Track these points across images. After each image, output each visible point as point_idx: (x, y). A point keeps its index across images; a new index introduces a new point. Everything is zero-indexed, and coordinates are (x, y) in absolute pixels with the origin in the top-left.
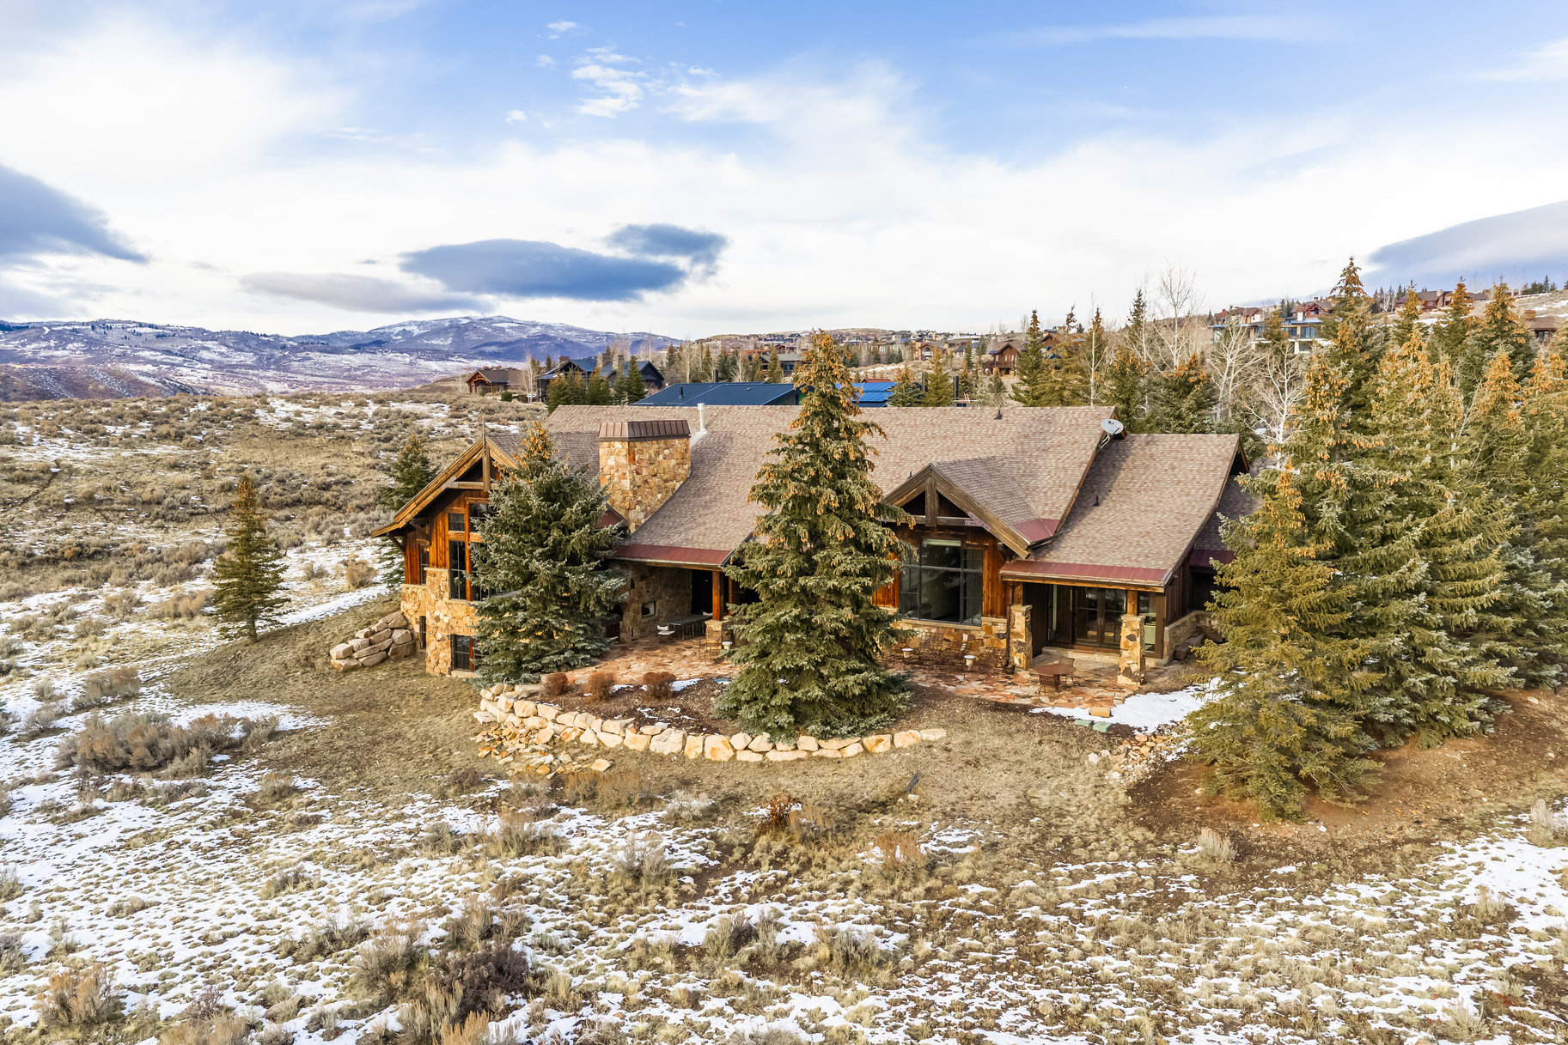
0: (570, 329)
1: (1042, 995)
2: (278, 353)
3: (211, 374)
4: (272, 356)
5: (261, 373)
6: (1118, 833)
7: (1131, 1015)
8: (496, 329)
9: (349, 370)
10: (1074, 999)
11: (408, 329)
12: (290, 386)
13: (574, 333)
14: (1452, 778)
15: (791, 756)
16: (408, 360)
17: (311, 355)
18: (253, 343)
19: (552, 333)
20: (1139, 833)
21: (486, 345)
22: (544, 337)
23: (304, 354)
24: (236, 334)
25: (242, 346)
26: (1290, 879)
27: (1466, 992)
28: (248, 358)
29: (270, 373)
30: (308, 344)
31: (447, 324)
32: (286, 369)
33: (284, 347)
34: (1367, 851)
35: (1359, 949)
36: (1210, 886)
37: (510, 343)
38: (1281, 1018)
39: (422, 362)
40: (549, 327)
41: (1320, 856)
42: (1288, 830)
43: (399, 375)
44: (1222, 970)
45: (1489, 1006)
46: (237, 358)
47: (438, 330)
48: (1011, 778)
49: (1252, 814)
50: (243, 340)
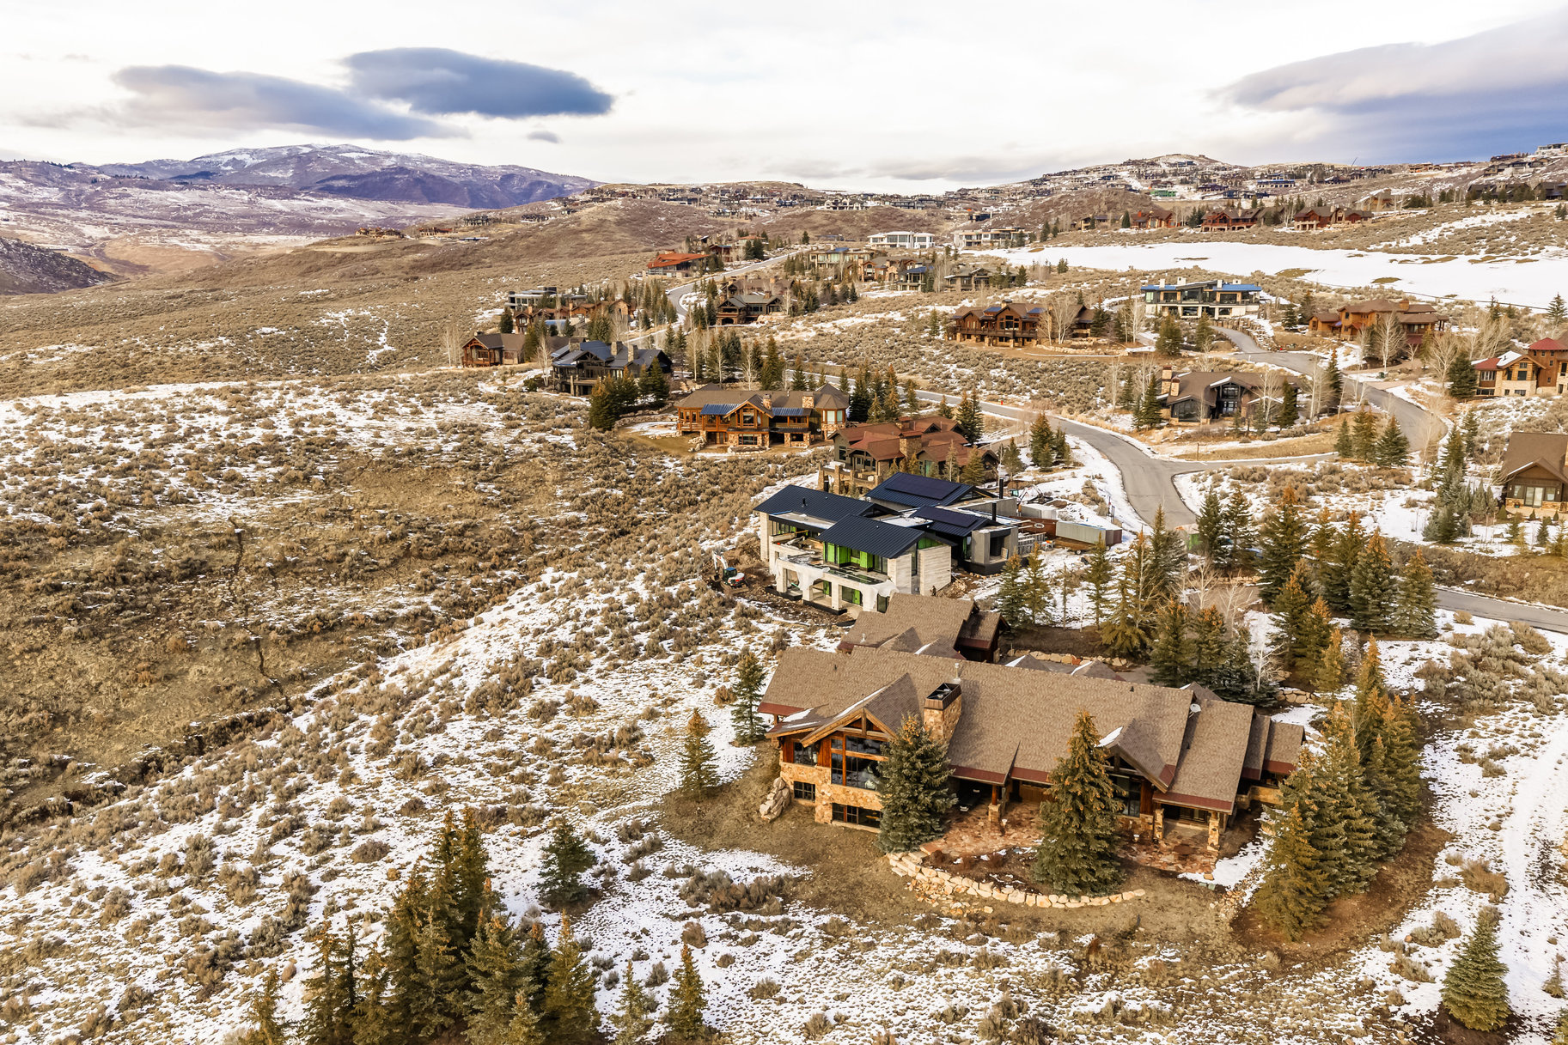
0: (430, 161)
1: (1227, 1028)
2: (88, 189)
3: (12, 215)
4: (81, 192)
5: (73, 213)
6: (1231, 947)
7: (1258, 1034)
8: (344, 160)
9: (178, 210)
10: (1238, 1029)
11: (239, 157)
12: (112, 230)
13: (435, 166)
14: (1354, 916)
15: (1078, 905)
16: (246, 198)
17: (129, 191)
18: (57, 176)
19: (409, 166)
20: (1240, 948)
21: (334, 178)
22: (402, 170)
23: (120, 190)
24: (33, 165)
25: (42, 179)
26: (1299, 971)
27: (1360, 1018)
28: (52, 194)
29: (84, 214)
30: (122, 176)
31: (285, 153)
32: (101, 209)
33: (95, 181)
34: (1325, 956)
35: (1326, 1003)
36: (1273, 975)
37: (361, 177)
38: (1304, 1033)
39: (262, 200)
40: (405, 158)
41: (1309, 959)
42: (1296, 946)
43: (239, 216)
44: (1284, 1013)
45: (1367, 1023)
46: (40, 194)
47: (276, 159)
48: (1179, 917)
49: (1283, 938)
50: (44, 172)
